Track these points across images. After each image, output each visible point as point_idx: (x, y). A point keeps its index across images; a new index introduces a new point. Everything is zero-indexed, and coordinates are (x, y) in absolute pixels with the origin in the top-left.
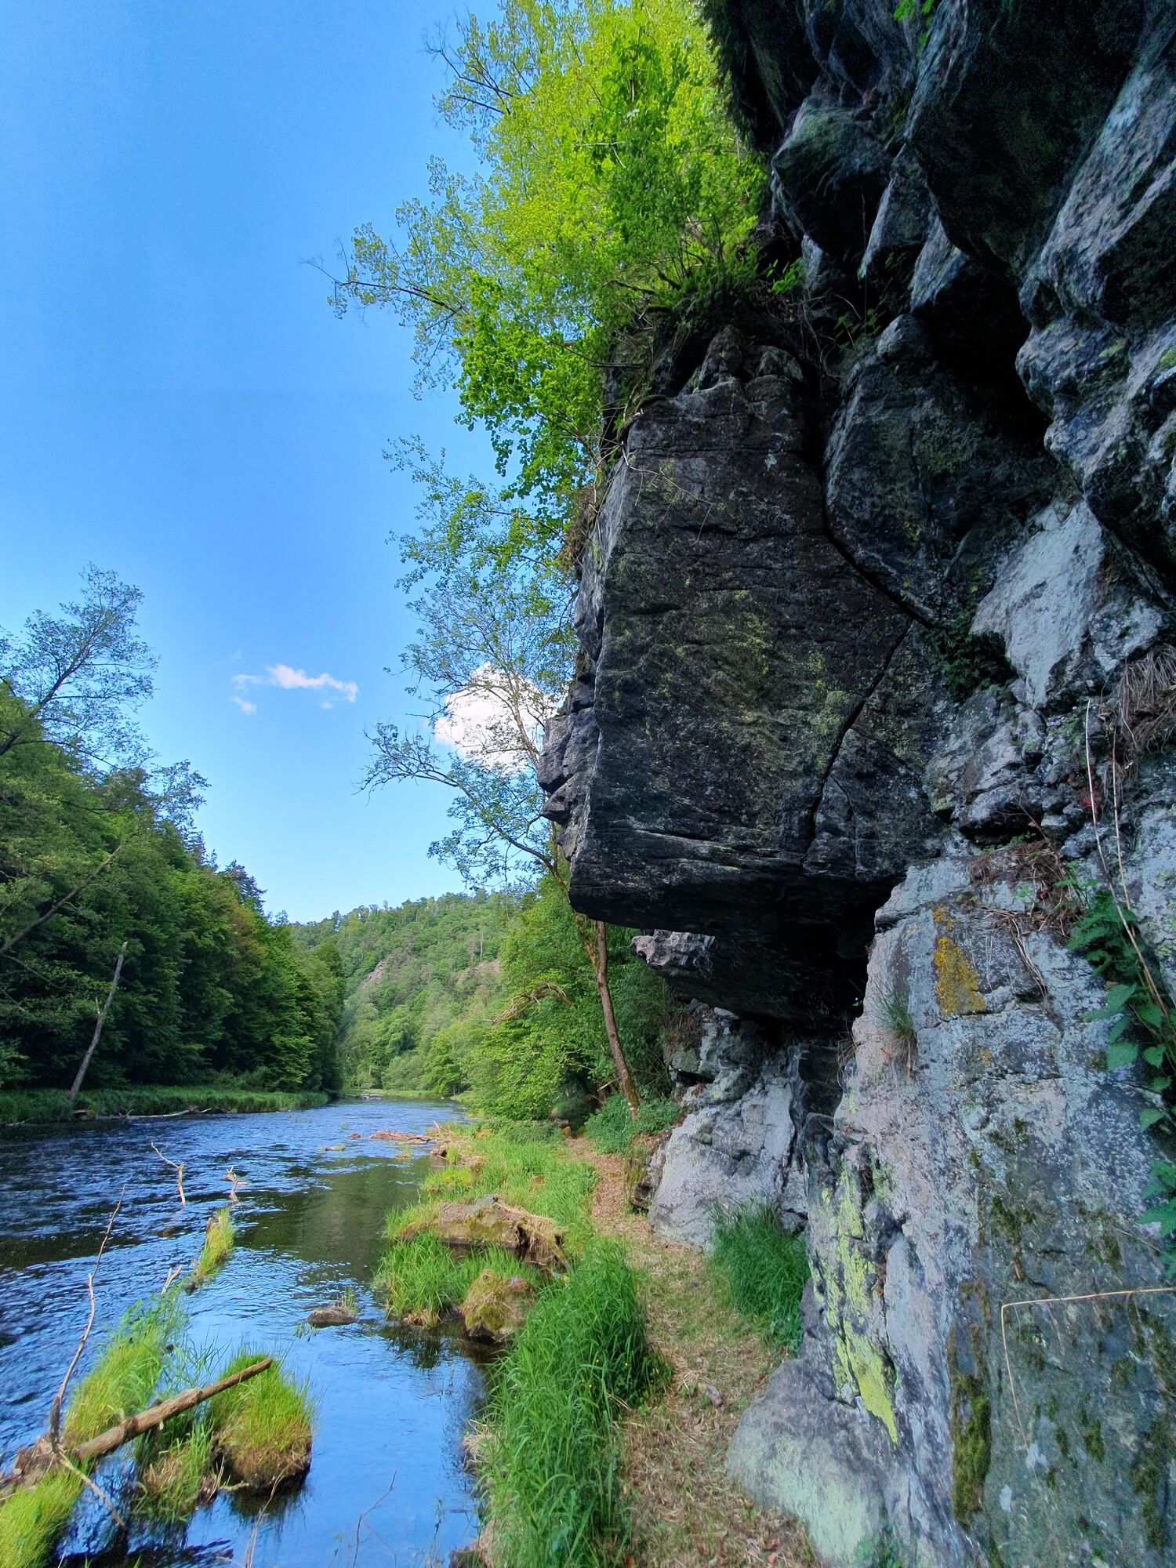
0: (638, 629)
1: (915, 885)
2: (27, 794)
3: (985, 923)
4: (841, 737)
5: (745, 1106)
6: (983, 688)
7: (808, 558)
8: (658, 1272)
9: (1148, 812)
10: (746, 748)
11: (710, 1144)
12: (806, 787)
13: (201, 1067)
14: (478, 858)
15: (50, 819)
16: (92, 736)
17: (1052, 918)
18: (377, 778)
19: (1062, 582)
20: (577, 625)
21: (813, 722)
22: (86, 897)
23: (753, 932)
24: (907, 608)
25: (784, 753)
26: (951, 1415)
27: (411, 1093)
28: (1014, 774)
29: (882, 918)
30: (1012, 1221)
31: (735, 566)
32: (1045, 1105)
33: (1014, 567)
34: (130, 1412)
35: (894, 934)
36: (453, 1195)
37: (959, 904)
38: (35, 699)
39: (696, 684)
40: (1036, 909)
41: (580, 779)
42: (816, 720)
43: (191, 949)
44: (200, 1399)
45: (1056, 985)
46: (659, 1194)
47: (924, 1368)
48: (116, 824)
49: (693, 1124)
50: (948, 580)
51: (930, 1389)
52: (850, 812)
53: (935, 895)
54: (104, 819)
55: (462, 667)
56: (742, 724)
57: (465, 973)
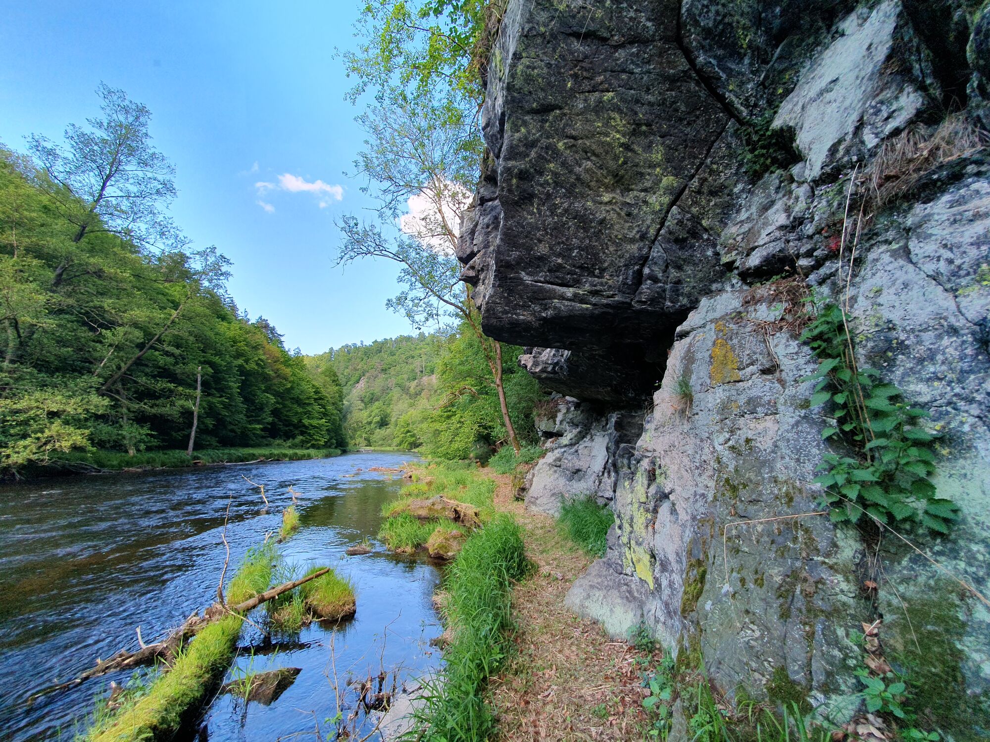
0: (531, 126)
1: (705, 309)
2: (106, 269)
3: (748, 329)
4: (668, 212)
5: (581, 447)
6: (772, 172)
7: (661, 63)
8: (530, 526)
9: (875, 248)
10: (602, 222)
11: (560, 466)
12: (640, 249)
13: (263, 437)
14: (420, 309)
15: (127, 286)
16: (140, 227)
17: (791, 324)
18: (348, 256)
19: (851, 76)
20: (484, 129)
21: (650, 201)
22: (168, 339)
23: (596, 347)
24: (729, 109)
25: (627, 225)
26: (684, 576)
27: (388, 448)
28: (782, 233)
29: (681, 331)
30: (734, 489)
31: (605, 70)
32: (765, 430)
33: (815, 70)
34: (258, 592)
35: (686, 341)
36: (417, 496)
37: (732, 319)
38: (90, 199)
39: (571, 172)
40: (782, 319)
41: (485, 254)
42: (652, 199)
43: (242, 370)
44: (294, 586)
45: (786, 364)
46: (531, 491)
47: (672, 557)
48: (176, 291)
49: (550, 458)
50: (763, 83)
51: (675, 566)
52: (667, 267)
53: (717, 315)
54: (166, 288)
55: (399, 172)
56: (601, 203)
57: (415, 383)
